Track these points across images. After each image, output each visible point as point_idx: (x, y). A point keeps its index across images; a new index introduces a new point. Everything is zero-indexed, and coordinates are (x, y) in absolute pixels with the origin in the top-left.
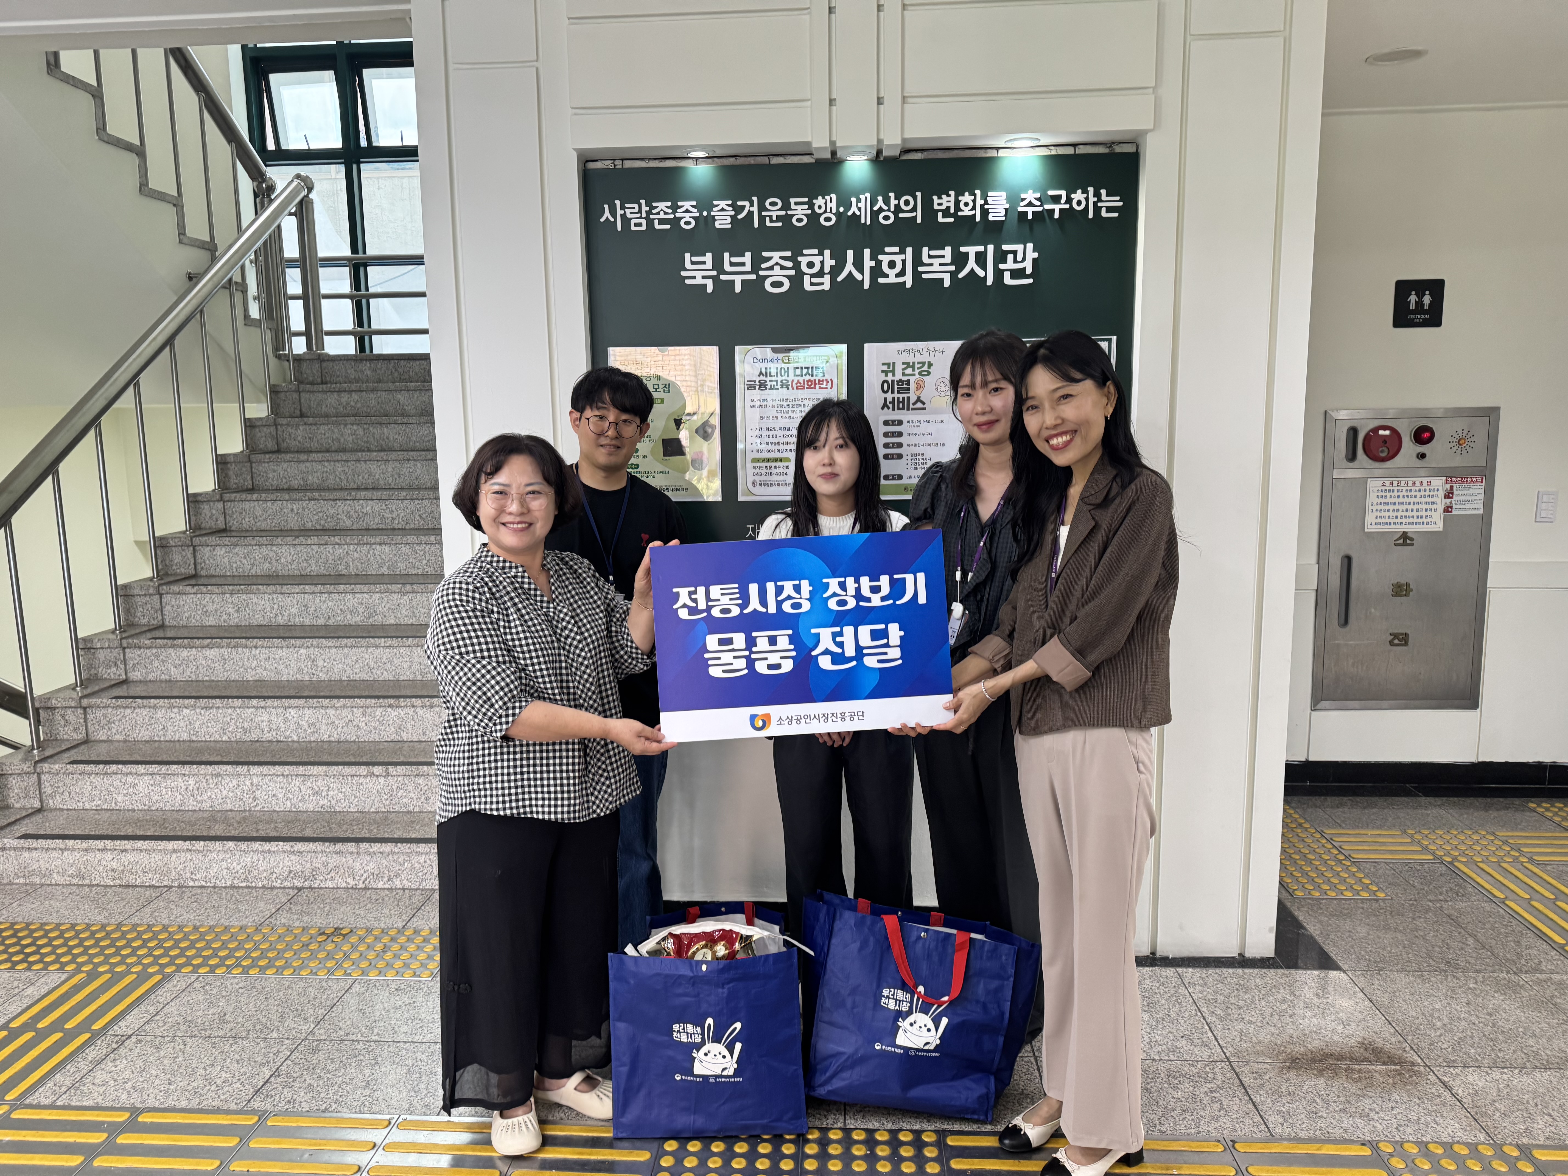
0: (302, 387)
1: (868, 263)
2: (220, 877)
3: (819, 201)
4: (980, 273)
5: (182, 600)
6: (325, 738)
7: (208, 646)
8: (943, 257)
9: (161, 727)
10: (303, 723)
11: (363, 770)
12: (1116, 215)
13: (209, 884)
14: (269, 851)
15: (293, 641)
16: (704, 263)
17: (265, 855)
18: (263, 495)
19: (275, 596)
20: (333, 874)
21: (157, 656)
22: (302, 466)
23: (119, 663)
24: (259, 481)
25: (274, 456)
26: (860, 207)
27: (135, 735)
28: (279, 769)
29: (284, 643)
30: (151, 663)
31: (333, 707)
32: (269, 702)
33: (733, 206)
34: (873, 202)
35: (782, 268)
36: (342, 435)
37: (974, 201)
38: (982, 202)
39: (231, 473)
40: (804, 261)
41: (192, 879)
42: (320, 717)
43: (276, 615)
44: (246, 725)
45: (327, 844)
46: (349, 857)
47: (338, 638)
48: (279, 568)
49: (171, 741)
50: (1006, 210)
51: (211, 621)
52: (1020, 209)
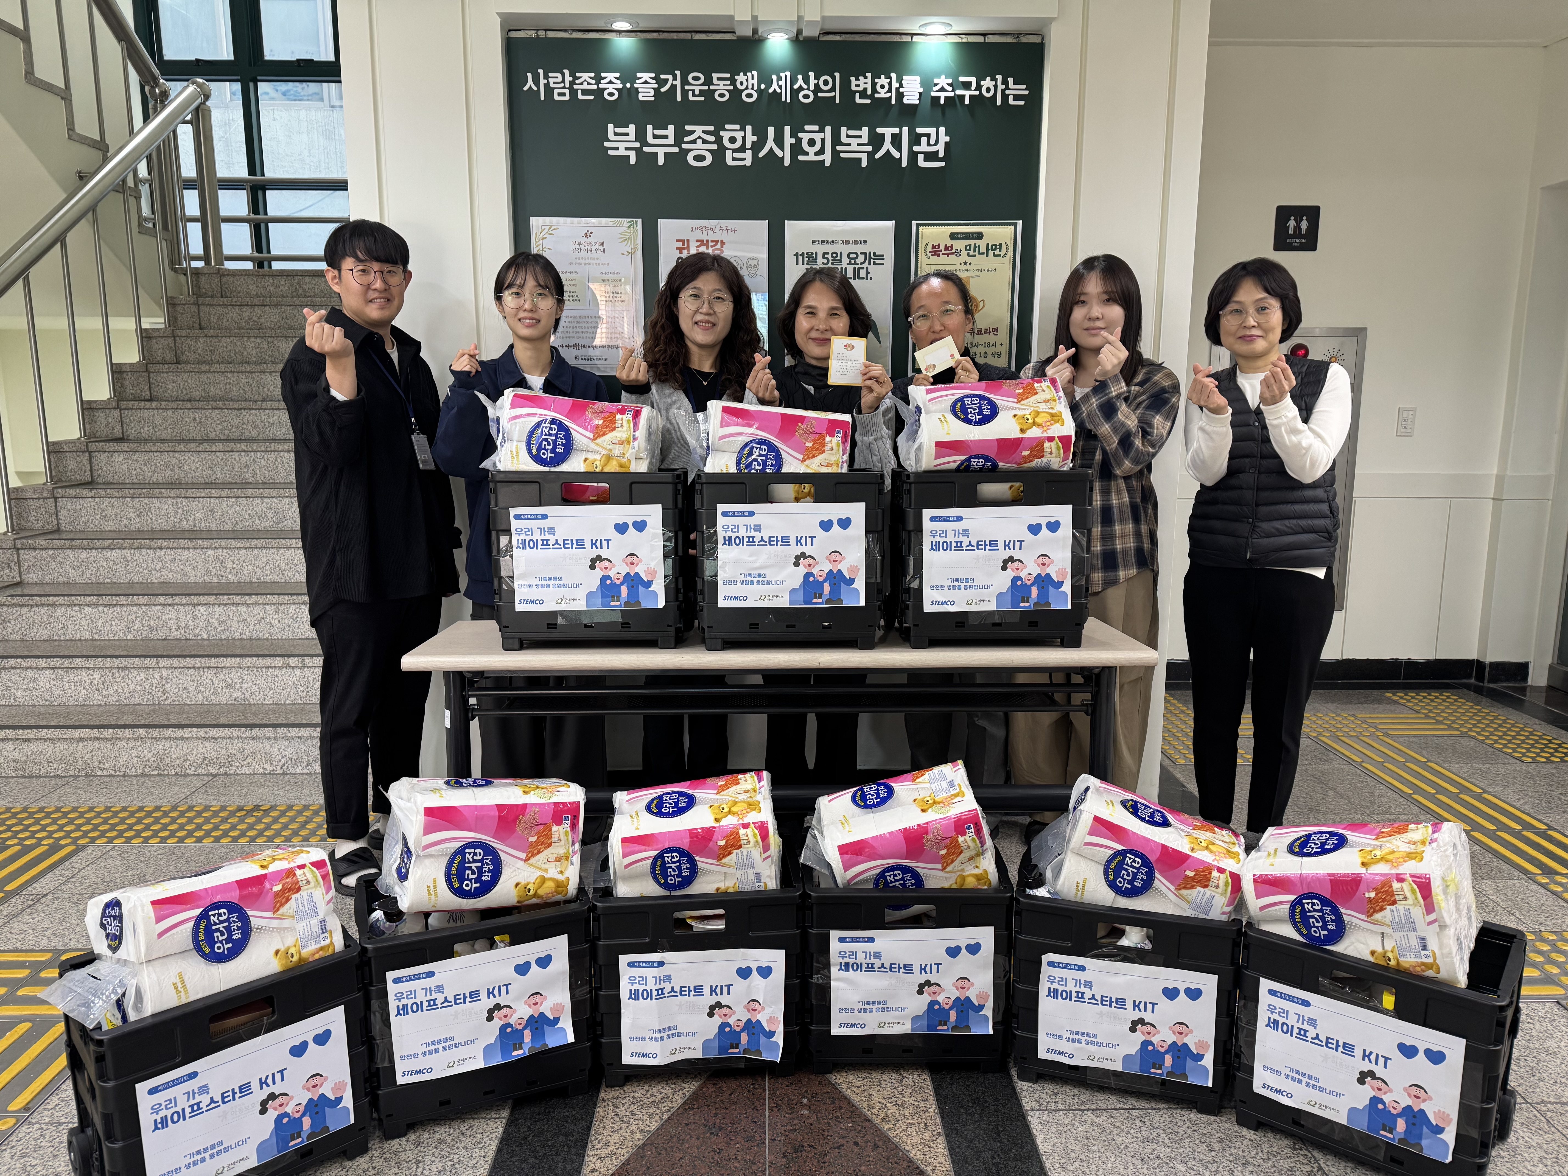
0: (201, 300)
1: (789, 141)
2: (130, 765)
3: (741, 77)
4: (896, 155)
5: (79, 504)
6: (237, 635)
7: (108, 548)
8: (860, 137)
9: (61, 626)
10: (213, 620)
11: (278, 661)
12: (1022, 103)
13: (118, 773)
14: (182, 738)
15: (200, 542)
16: (627, 134)
17: (178, 742)
18: (163, 403)
19: (179, 500)
20: (249, 760)
21: (54, 558)
22: (204, 377)
23: (12, 564)
24: (158, 391)
25: (173, 366)
26: (781, 85)
27: (32, 635)
28: (189, 662)
29: (191, 544)
30: (47, 565)
31: (245, 604)
32: (177, 599)
33: (657, 79)
34: (794, 81)
35: (705, 142)
36: (245, 348)
37: (890, 84)
38: (898, 85)
39: (127, 383)
40: (726, 135)
41: (100, 769)
42: (231, 614)
43: (181, 520)
44: (152, 623)
45: (243, 729)
46: (265, 741)
47: (248, 539)
48: (182, 475)
49: (71, 640)
50: (920, 94)
51: (110, 526)
52: (933, 94)
